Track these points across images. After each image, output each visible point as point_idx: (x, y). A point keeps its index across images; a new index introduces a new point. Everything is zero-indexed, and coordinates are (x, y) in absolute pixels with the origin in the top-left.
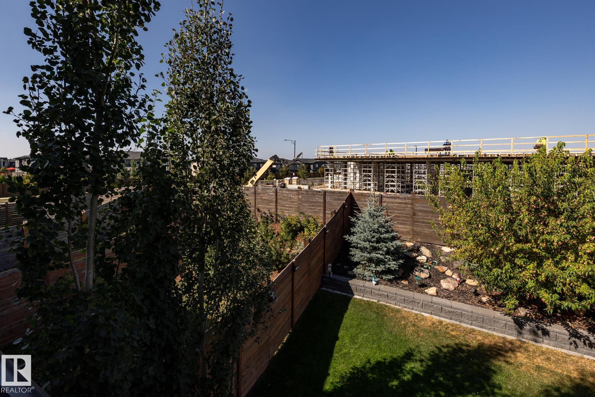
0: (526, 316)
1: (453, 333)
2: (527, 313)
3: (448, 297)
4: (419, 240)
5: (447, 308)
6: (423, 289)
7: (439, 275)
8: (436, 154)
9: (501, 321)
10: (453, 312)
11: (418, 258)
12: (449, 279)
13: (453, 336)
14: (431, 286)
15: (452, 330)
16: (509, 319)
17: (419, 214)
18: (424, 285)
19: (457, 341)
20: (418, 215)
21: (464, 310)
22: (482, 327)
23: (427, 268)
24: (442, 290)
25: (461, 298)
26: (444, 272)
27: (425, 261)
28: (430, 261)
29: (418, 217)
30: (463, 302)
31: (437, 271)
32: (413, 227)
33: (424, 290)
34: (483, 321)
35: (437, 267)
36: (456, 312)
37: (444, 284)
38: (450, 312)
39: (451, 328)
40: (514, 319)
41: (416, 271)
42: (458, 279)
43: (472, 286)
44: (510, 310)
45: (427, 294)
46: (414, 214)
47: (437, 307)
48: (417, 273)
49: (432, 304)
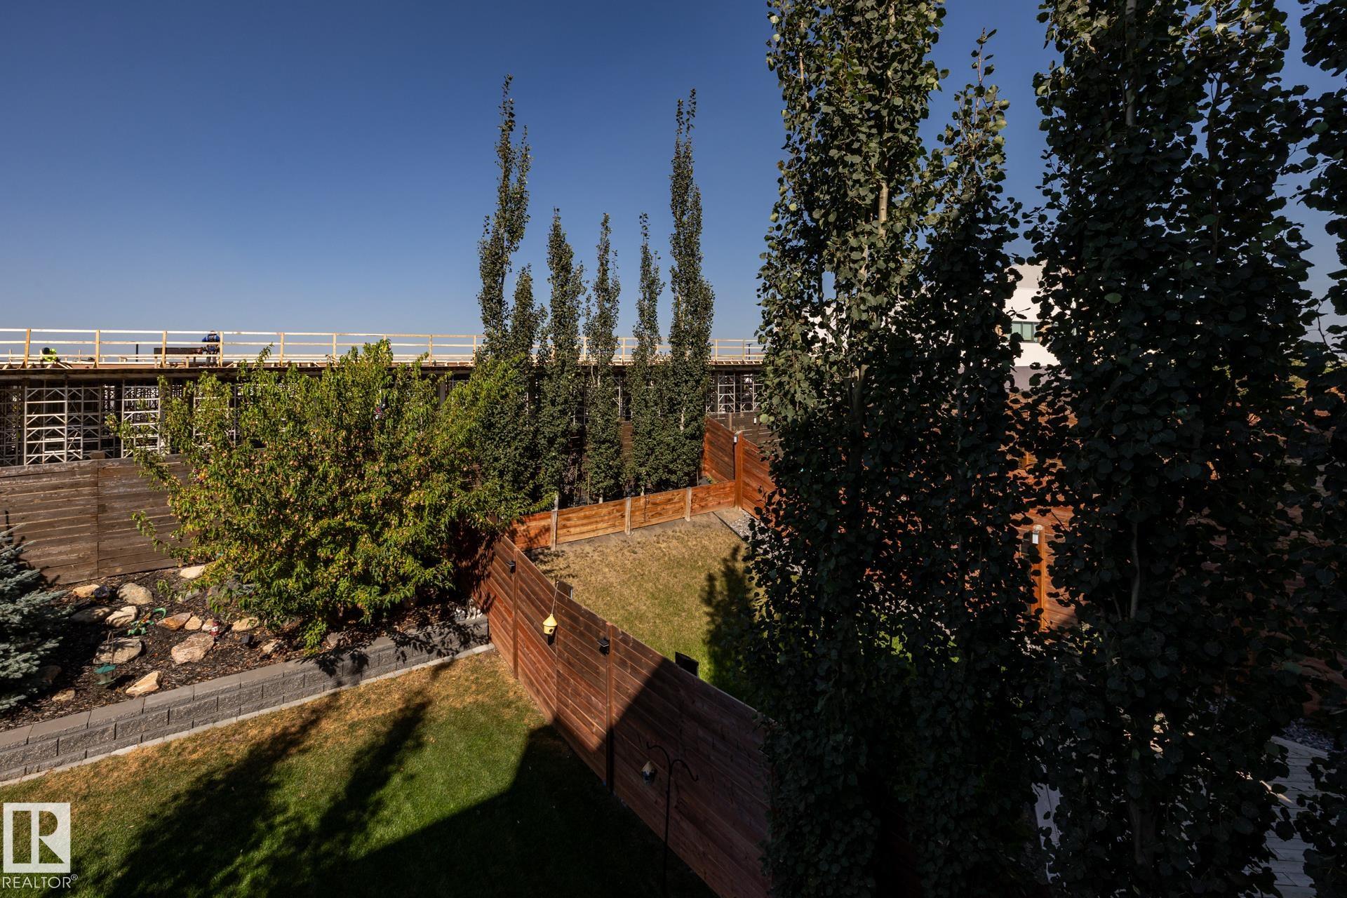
0: (338, 645)
1: (195, 756)
2: (339, 641)
3: (189, 679)
4: (119, 570)
5: (181, 708)
6: (119, 690)
7: (169, 638)
8: (183, 361)
9: (295, 677)
10: (199, 707)
11: (110, 618)
12: (193, 638)
13: (195, 763)
14: (145, 673)
15: (194, 751)
16: (311, 664)
17: (117, 505)
18: (124, 679)
19: (204, 769)
20: (113, 509)
21: (223, 692)
22: (259, 708)
23: (138, 633)
24: (174, 671)
25: (218, 668)
26: (183, 626)
27: (133, 617)
28: (147, 612)
29: (115, 514)
30: (224, 674)
31: (164, 629)
32: (99, 541)
33: (125, 690)
34: (260, 695)
35: (164, 621)
36: (205, 703)
37: (180, 654)
38: (189, 712)
39: (191, 746)
40: (317, 662)
41: (103, 652)
42: (215, 629)
43: (244, 632)
44: (312, 648)
45: (131, 697)
46: (102, 508)
47: (156, 717)
48: (104, 658)
49: (143, 716)
